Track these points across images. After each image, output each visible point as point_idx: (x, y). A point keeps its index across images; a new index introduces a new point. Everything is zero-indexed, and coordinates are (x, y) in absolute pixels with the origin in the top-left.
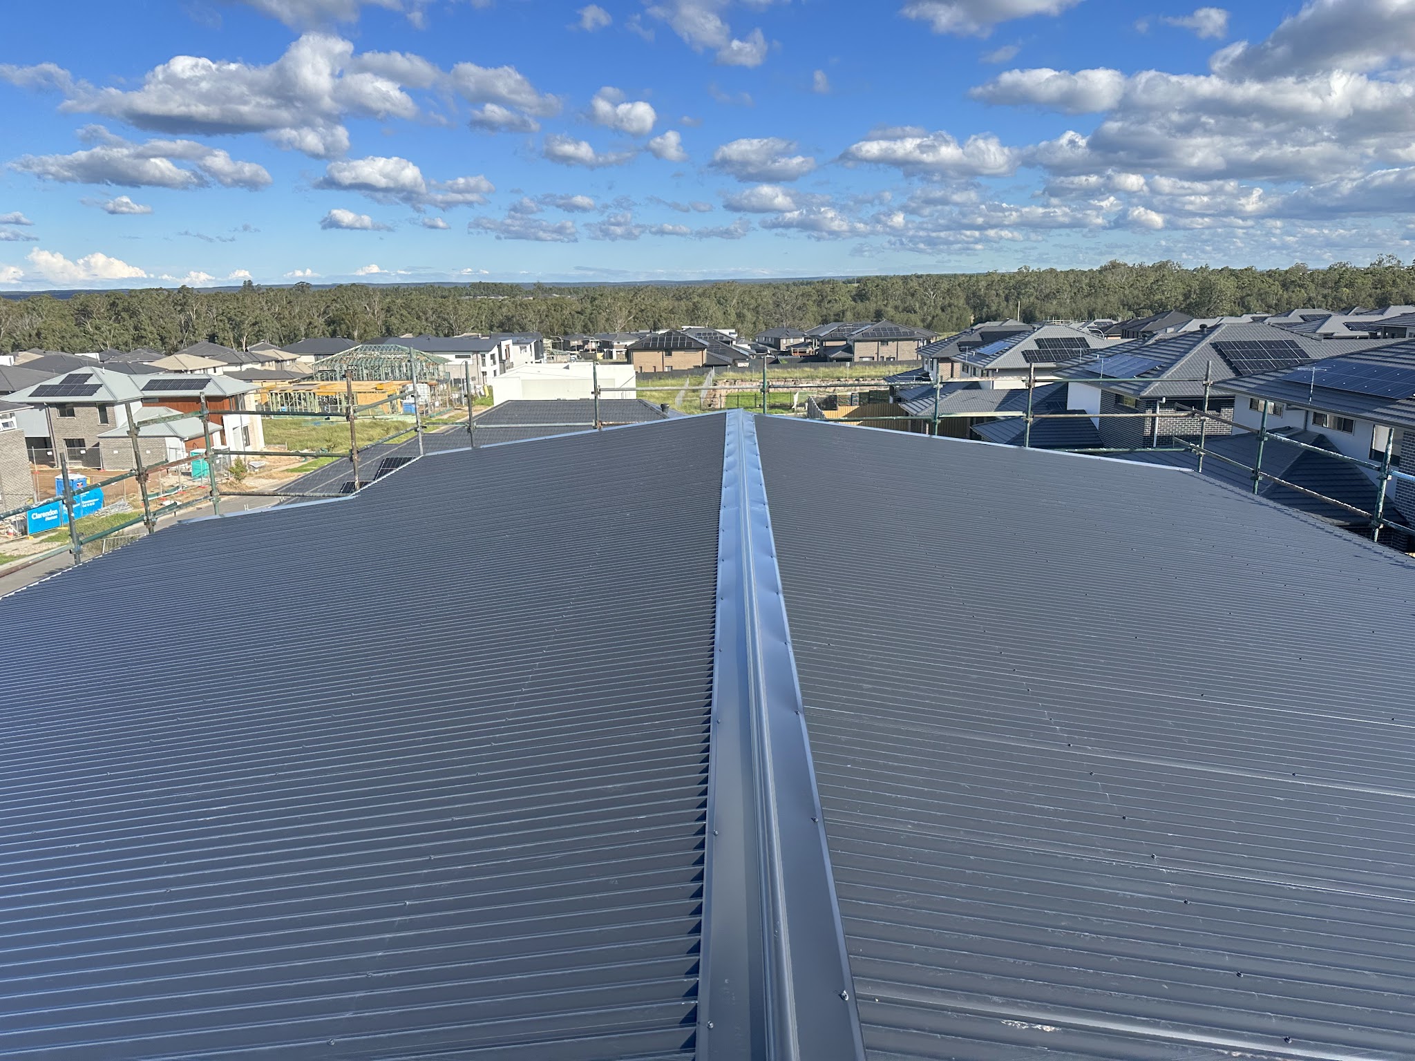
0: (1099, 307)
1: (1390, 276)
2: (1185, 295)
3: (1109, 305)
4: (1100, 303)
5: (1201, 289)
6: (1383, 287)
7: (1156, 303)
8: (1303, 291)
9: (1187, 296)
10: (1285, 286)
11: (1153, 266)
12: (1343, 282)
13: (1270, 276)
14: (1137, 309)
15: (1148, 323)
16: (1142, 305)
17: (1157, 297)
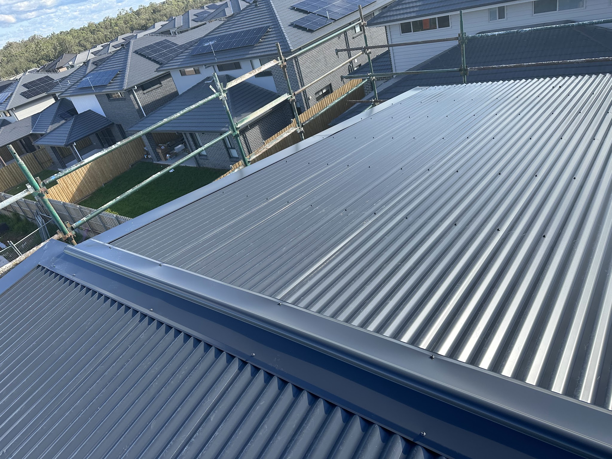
0: (19, 67)
1: (128, 17)
2: (54, 49)
3: (22, 64)
4: (17, 64)
5: (60, 44)
6: (128, 23)
7: (44, 56)
8: (100, 33)
9: (55, 49)
10: (93, 32)
11: (29, 40)
12: (113, 25)
13: (83, 30)
14: (37, 62)
15: (57, 63)
16: (38, 59)
17: (43, 53)
